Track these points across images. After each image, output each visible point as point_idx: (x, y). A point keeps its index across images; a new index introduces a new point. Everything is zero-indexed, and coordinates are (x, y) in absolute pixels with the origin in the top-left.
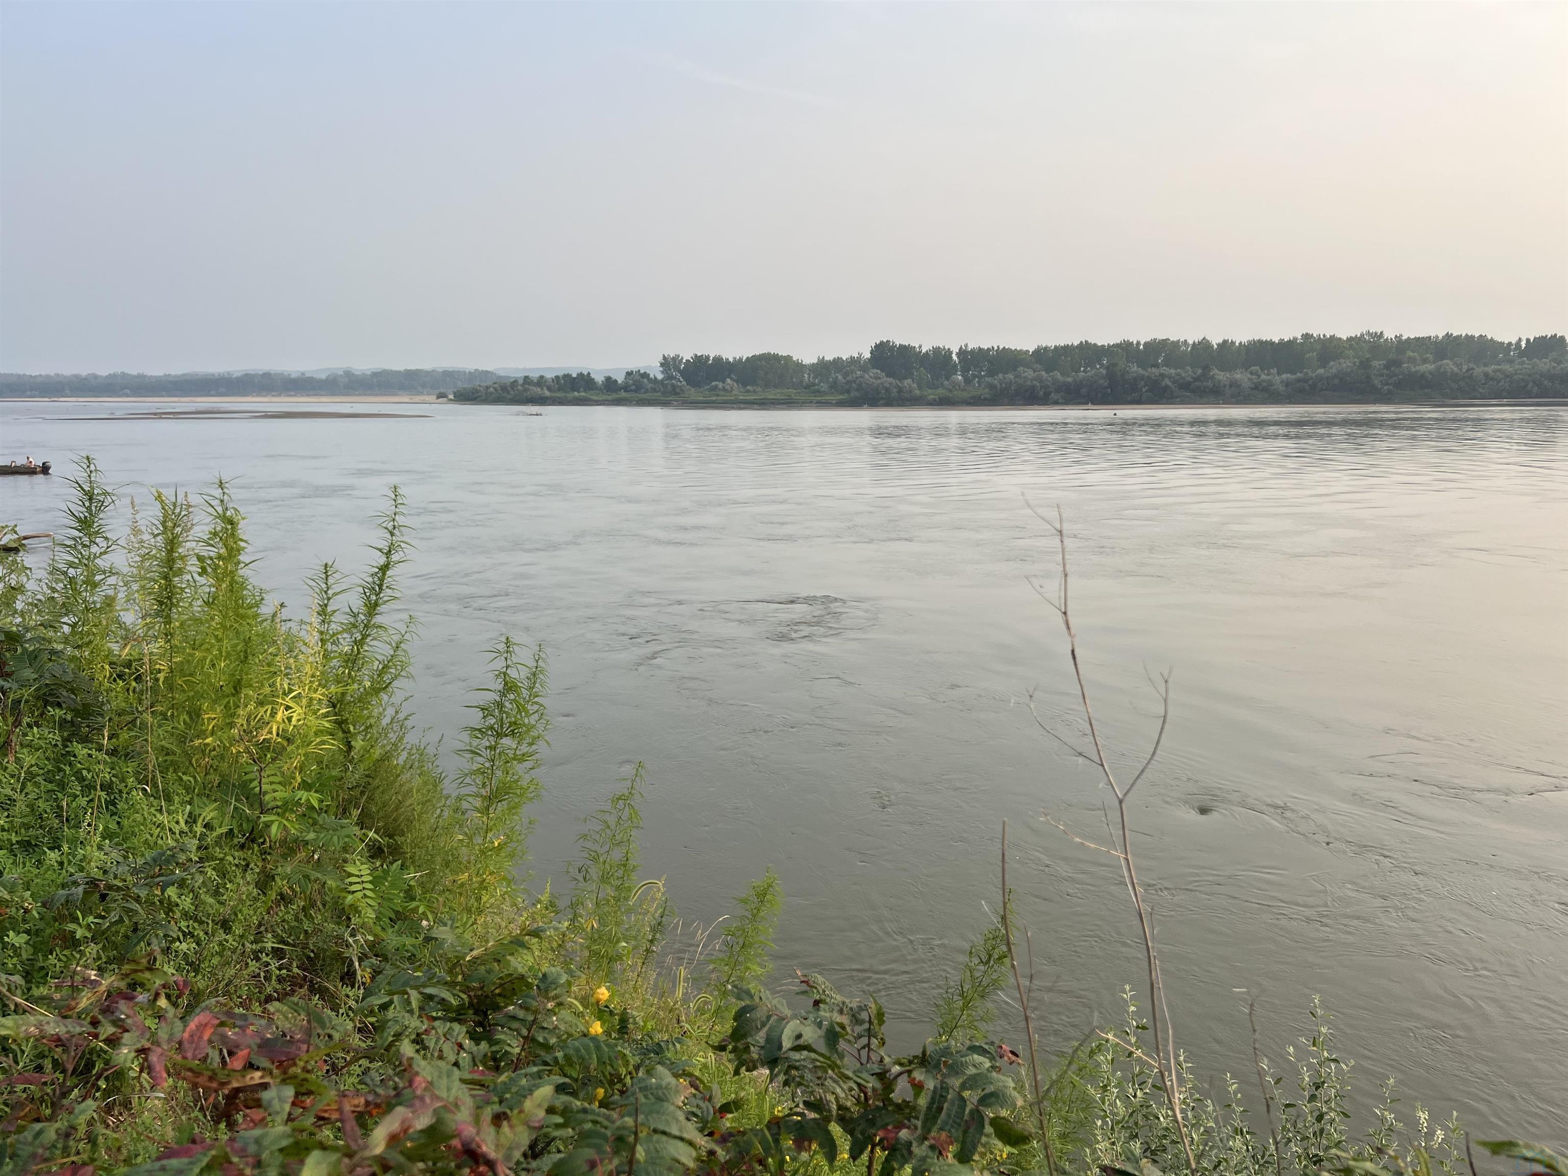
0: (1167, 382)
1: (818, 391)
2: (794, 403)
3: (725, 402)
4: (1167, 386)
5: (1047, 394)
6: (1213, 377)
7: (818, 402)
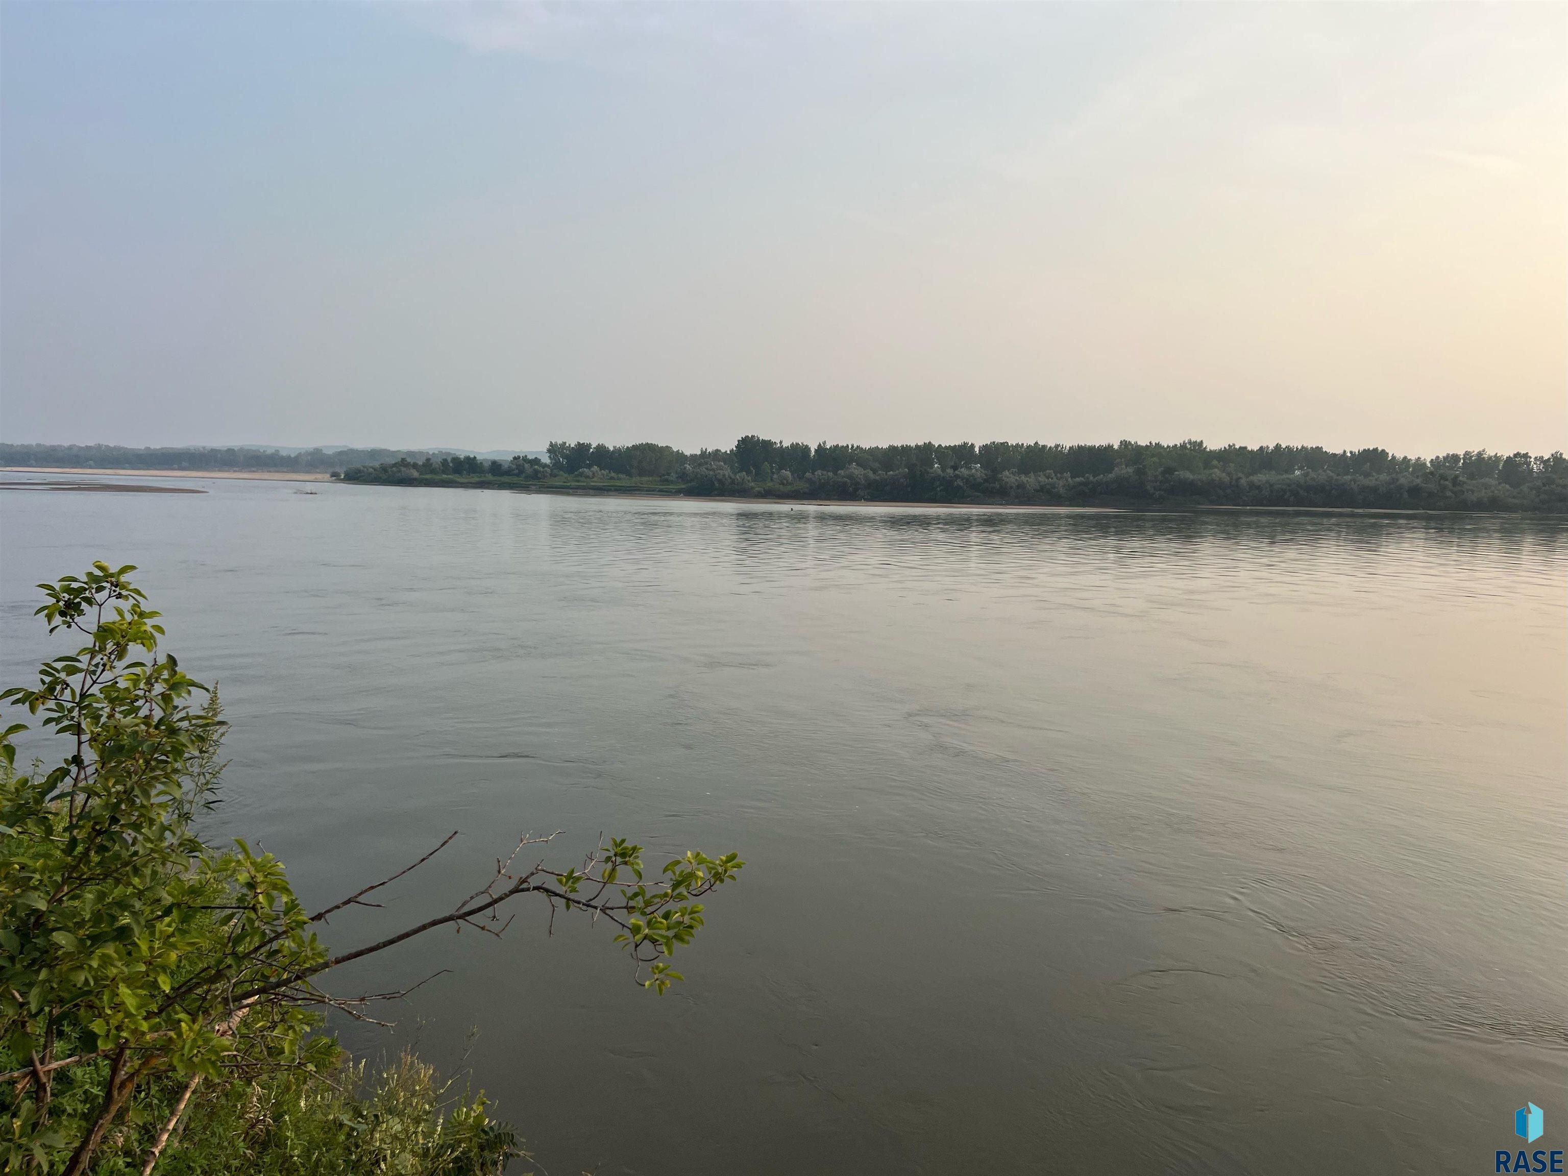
0: (959, 482)
1: (667, 480)
2: (639, 490)
3: (578, 488)
4: (959, 487)
5: (856, 490)
6: (1001, 480)
7: (661, 491)
